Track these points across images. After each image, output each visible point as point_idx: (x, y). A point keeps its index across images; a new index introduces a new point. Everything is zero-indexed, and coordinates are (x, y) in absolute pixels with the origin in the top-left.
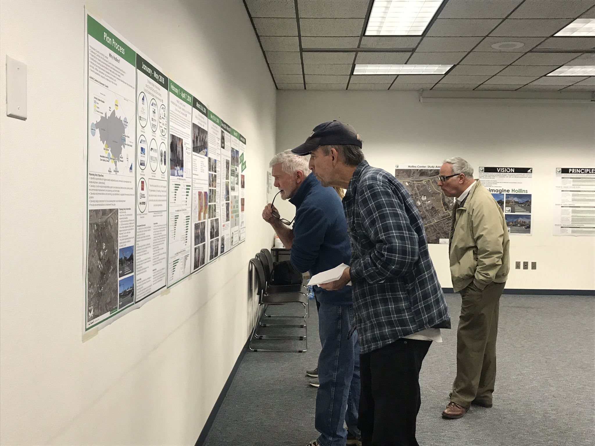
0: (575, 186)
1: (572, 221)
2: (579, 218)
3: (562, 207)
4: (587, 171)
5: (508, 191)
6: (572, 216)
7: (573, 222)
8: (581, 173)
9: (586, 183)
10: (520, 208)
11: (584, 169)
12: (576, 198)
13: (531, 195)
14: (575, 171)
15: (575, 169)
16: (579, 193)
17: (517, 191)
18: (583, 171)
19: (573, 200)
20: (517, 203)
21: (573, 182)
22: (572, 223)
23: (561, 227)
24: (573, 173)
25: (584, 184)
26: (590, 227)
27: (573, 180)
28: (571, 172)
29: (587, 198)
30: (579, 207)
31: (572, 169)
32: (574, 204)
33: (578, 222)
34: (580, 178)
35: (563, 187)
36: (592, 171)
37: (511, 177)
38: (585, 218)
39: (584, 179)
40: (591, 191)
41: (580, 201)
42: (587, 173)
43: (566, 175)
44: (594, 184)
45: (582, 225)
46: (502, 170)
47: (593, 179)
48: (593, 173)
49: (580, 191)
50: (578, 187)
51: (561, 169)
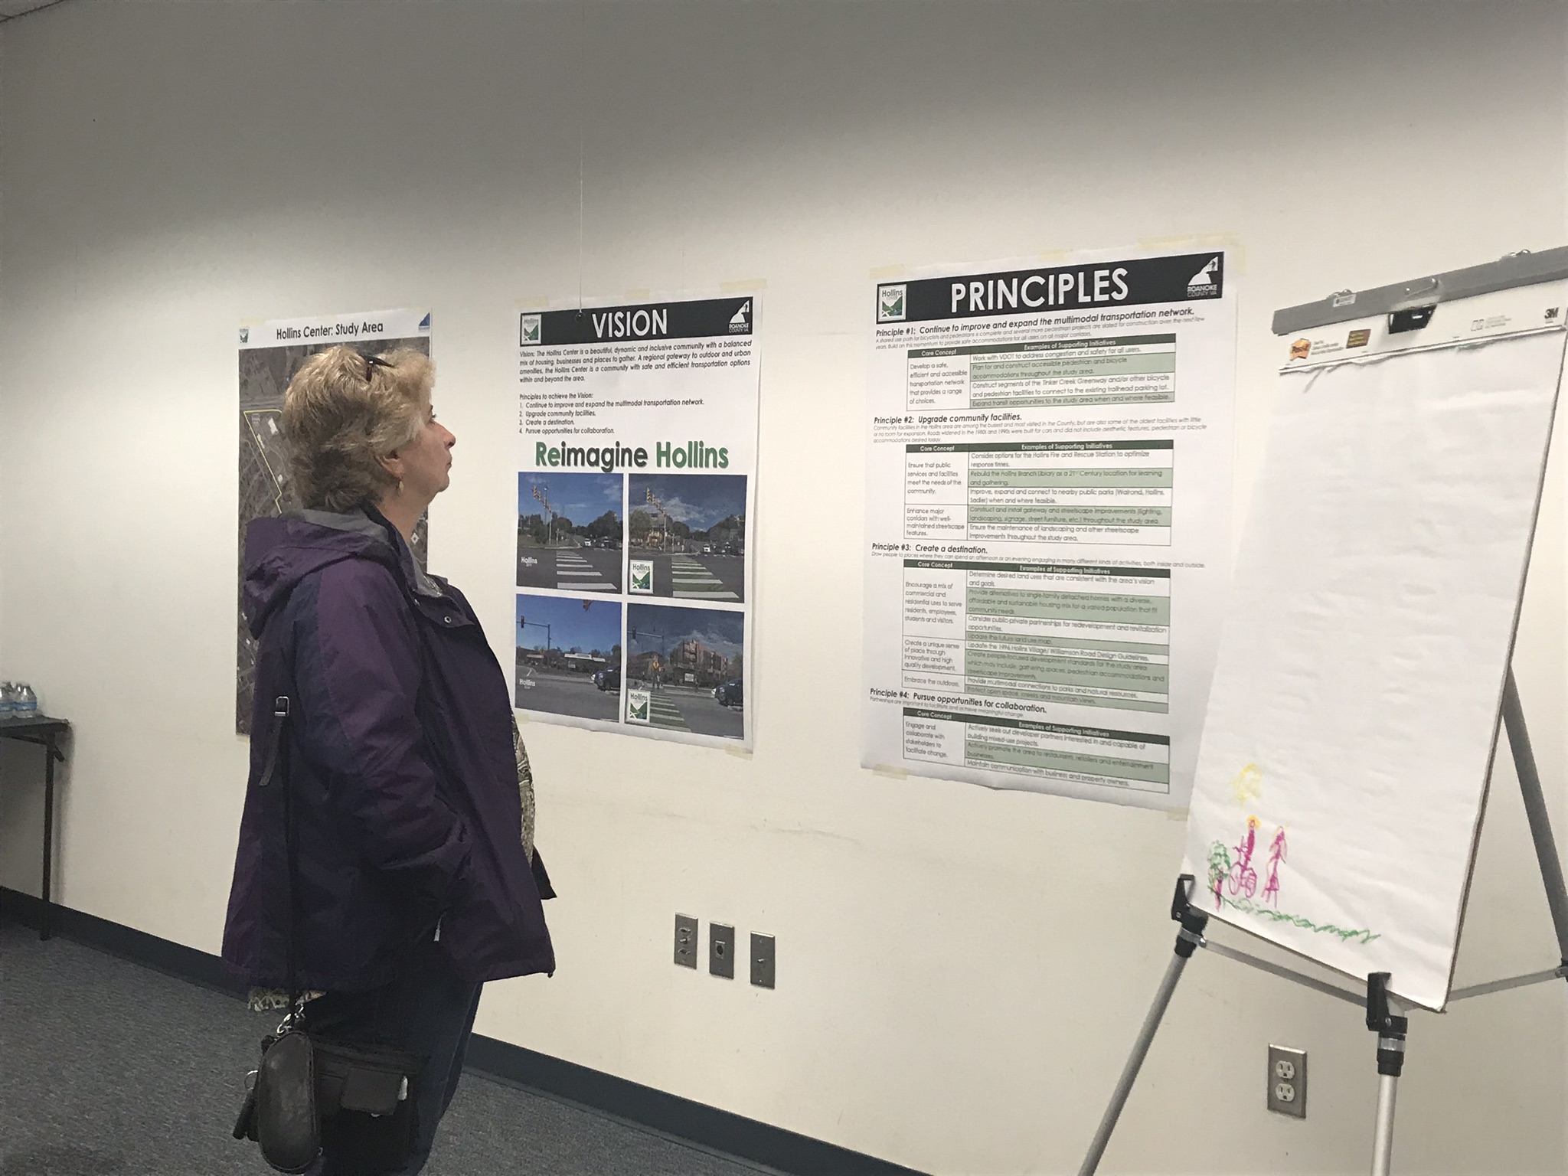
0: (988, 412)
1: (969, 672)
2: (1012, 648)
3: (909, 563)
4: (1063, 289)
5: (640, 456)
6: (971, 635)
7: (975, 681)
8: (1022, 308)
9: (1061, 387)
10: (696, 566)
11: (1044, 273)
12: (991, 496)
13: (746, 476)
14: (985, 299)
15: (984, 279)
16: (1016, 461)
17: (680, 457)
18: (1036, 291)
19: (978, 514)
20: (680, 530)
21: (975, 378)
22: (969, 689)
23: (909, 712)
24: (977, 313)
25: (1040, 388)
26: (1083, 731)
27: (974, 366)
28: (964, 310)
29: (1063, 500)
30: (1014, 567)
31: (966, 280)
32: (979, 545)
33: (1005, 684)
34: (1019, 347)
35: (916, 422)
36: (1099, 285)
37: (653, 363)
38: (1049, 651)
39: (1045, 354)
40: (1086, 445)
41: (1021, 520)
42: (1061, 301)
43: (936, 329)
44: (1108, 386)
45: (1031, 708)
46: (616, 327)
47: (1107, 351)
48: (1106, 297)
49: (1015, 447)
50: (1007, 417)
51: (903, 288)
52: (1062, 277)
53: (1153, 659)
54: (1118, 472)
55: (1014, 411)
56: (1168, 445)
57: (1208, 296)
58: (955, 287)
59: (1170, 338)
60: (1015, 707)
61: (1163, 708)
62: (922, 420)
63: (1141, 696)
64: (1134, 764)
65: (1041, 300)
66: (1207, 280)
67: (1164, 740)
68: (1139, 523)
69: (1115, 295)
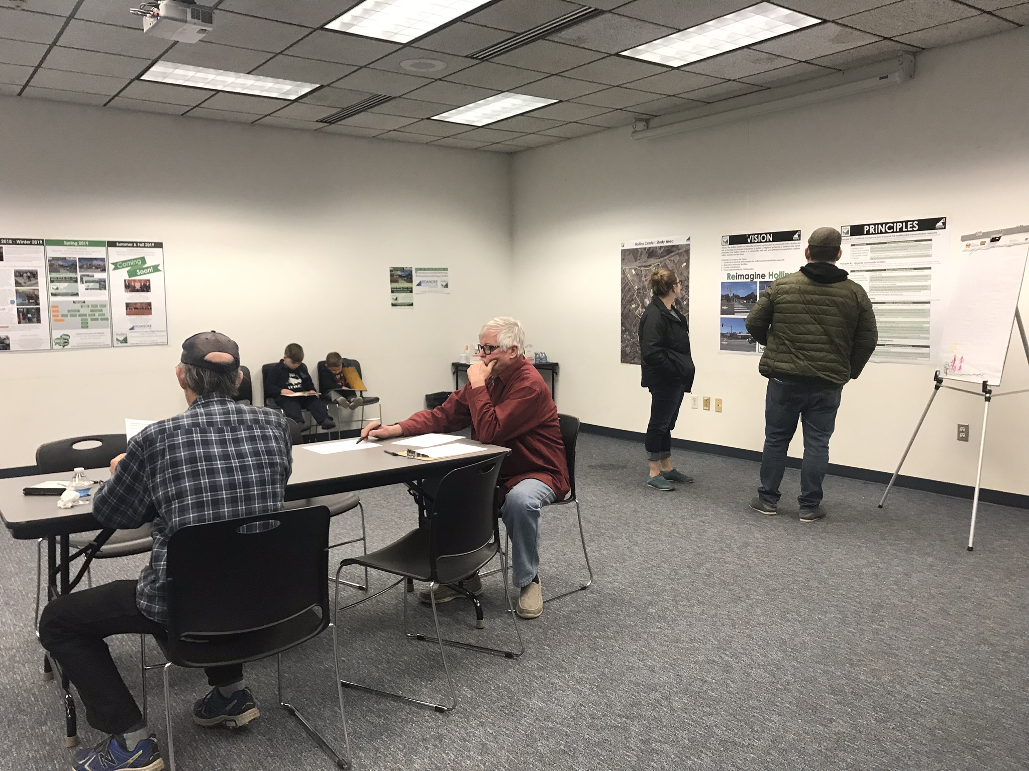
0: (876, 261)
2: (883, 325)
4: (898, 227)
5: (763, 276)
8: (886, 232)
9: (898, 253)
11: (893, 223)
12: (877, 284)
14: (875, 230)
15: (874, 225)
16: (885, 274)
18: (890, 228)
19: (873, 289)
21: (871, 251)
24: (872, 234)
25: (892, 254)
26: (904, 346)
27: (871, 248)
28: (868, 233)
29: (899, 284)
30: (884, 303)
31: (869, 225)
34: (886, 243)
35: (853, 264)
36: (909, 226)
37: (768, 249)
38: (894, 325)
39: (893, 245)
40: (905, 269)
41: (886, 290)
42: (898, 230)
43: (859, 238)
44: (912, 253)
45: (889, 341)
46: (755, 239)
47: (912, 244)
48: (911, 229)
49: (885, 270)
50: (881, 262)
51: (849, 227)
52: (898, 224)
53: (925, 325)
54: (915, 276)
55: (884, 260)
56: (930, 268)
57: (942, 229)
58: (865, 227)
59: (931, 240)
60: (884, 341)
61: (928, 338)
62: (855, 263)
63: (922, 335)
64: (919, 354)
65: (892, 230)
66: (942, 224)
67: (928, 347)
68: (921, 289)
69: (914, 229)
